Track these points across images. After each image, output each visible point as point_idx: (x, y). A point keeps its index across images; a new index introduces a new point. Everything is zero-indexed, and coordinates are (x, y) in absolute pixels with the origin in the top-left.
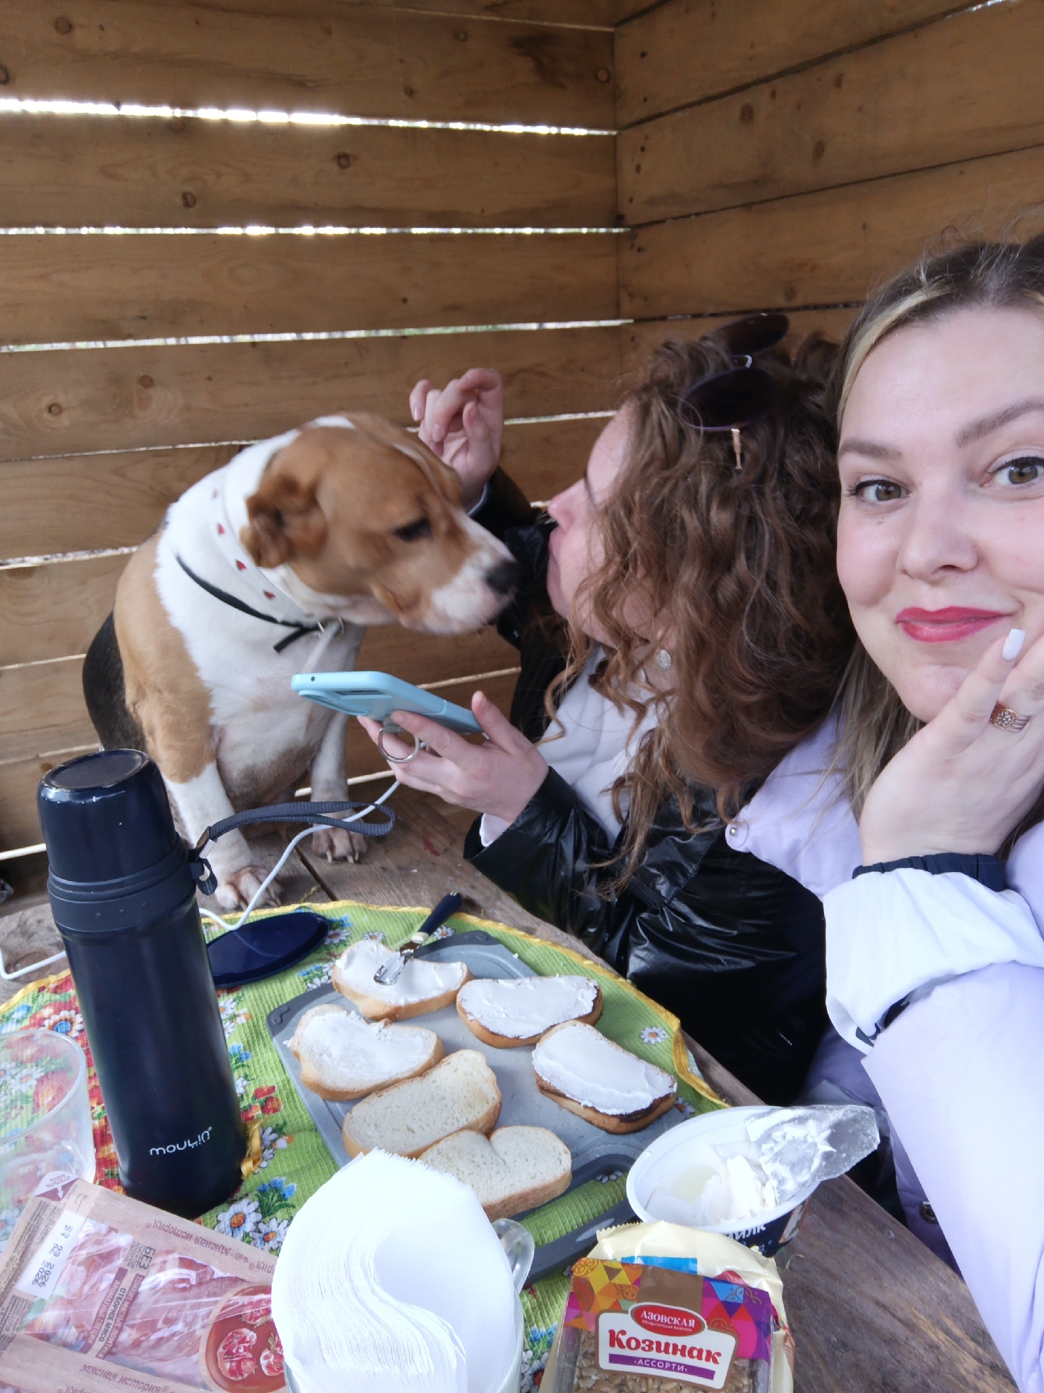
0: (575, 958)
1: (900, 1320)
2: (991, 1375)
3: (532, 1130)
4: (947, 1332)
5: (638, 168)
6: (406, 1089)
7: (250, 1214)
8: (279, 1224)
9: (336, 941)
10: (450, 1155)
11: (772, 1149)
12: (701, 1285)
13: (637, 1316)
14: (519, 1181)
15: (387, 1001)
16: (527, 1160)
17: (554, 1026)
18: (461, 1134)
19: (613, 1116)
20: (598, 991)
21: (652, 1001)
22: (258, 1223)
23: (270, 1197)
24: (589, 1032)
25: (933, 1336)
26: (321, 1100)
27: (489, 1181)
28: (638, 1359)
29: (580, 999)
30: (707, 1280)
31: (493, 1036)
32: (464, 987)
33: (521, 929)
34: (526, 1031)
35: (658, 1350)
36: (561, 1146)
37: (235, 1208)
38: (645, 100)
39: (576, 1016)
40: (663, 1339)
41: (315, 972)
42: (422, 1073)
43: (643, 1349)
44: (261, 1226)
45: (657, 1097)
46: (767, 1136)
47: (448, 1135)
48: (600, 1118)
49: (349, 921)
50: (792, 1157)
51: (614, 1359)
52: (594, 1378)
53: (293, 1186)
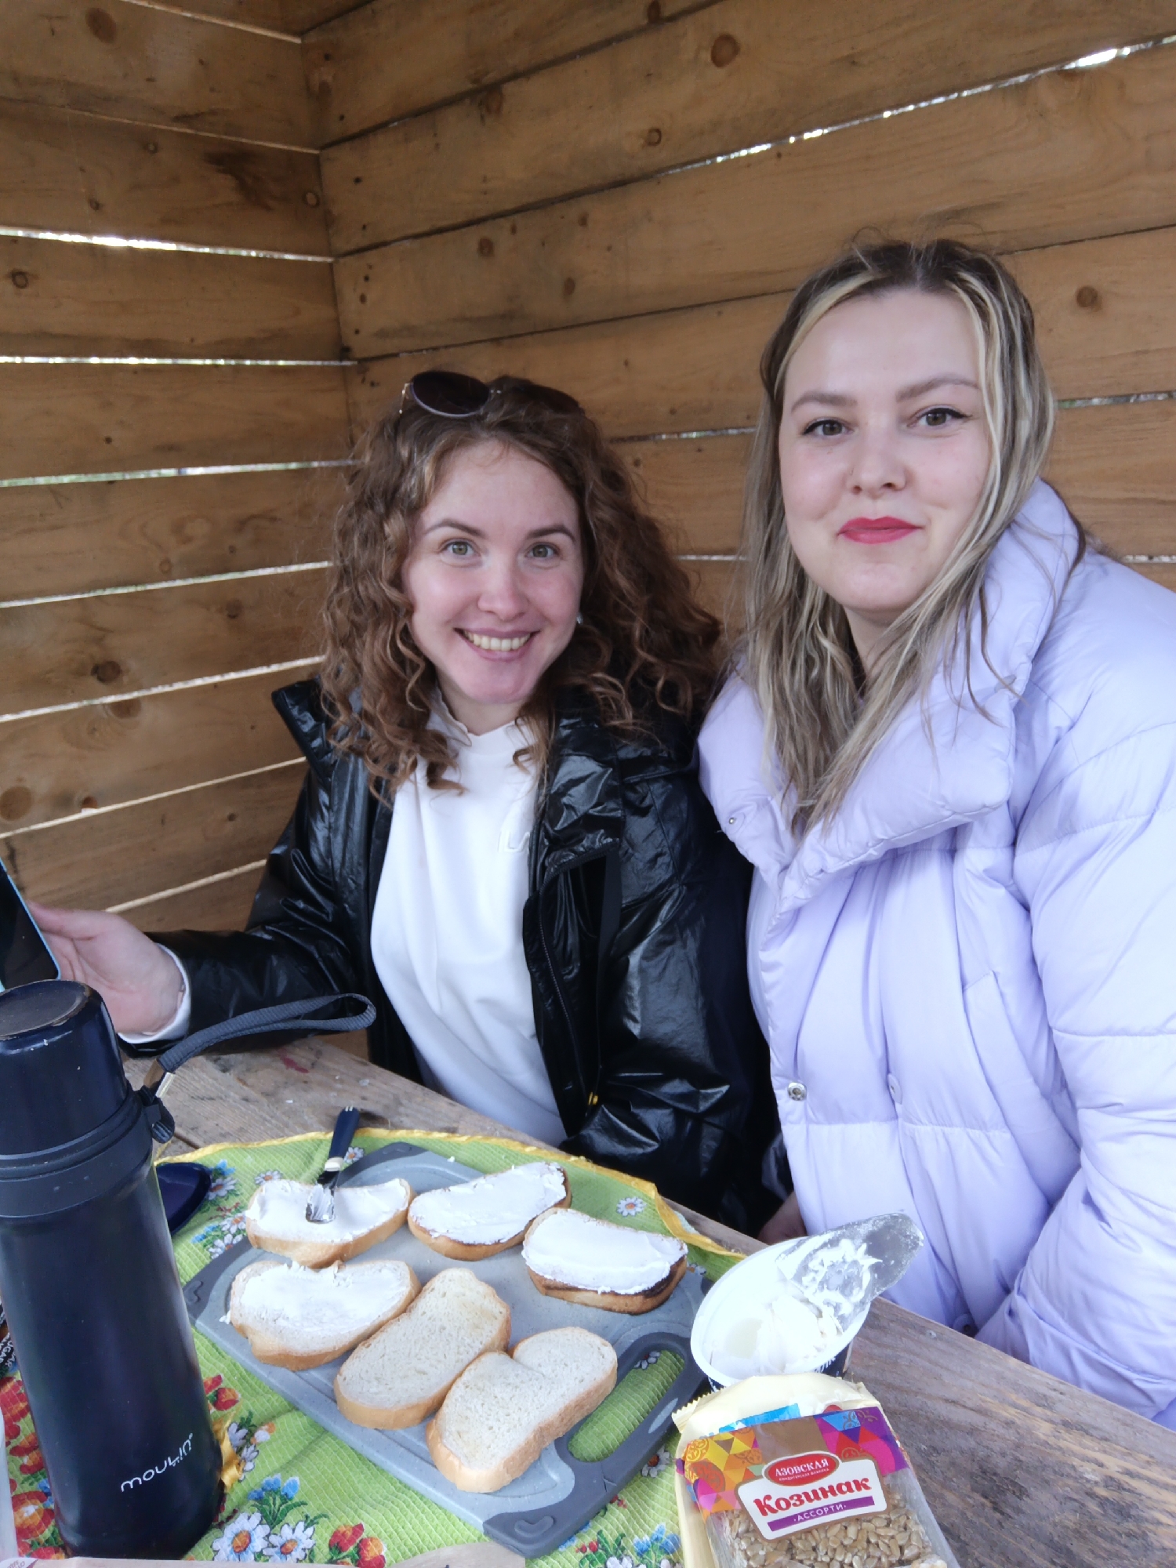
0: (516, 1147)
1: (972, 1409)
2: (1067, 1431)
3: (558, 1332)
4: (1015, 1406)
5: (363, 299)
6: (395, 1330)
7: (254, 1530)
8: (294, 1530)
9: (223, 1193)
10: (480, 1385)
11: (814, 1279)
12: (815, 1425)
13: (772, 1475)
14: (568, 1389)
15: (329, 1240)
16: (566, 1365)
17: (534, 1219)
18: (483, 1359)
19: (636, 1294)
20: (565, 1175)
21: (615, 1172)
22: (268, 1536)
23: (271, 1502)
24: (570, 1216)
25: (1005, 1414)
26: (292, 1374)
27: (535, 1399)
28: (796, 1516)
29: (547, 1185)
30: (817, 1418)
31: (468, 1248)
32: (412, 1205)
33: (441, 1130)
34: (506, 1232)
35: (809, 1500)
36: (597, 1340)
37: (231, 1530)
38: (364, 227)
39: (553, 1204)
40: (808, 1488)
41: (213, 1233)
42: (406, 1308)
43: (795, 1505)
44: (273, 1539)
45: (673, 1263)
46: (804, 1269)
47: (468, 1366)
48: (622, 1301)
49: (228, 1167)
50: (837, 1280)
51: (774, 1526)
52: (762, 1553)
53: (295, 1482)
